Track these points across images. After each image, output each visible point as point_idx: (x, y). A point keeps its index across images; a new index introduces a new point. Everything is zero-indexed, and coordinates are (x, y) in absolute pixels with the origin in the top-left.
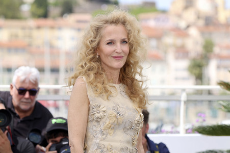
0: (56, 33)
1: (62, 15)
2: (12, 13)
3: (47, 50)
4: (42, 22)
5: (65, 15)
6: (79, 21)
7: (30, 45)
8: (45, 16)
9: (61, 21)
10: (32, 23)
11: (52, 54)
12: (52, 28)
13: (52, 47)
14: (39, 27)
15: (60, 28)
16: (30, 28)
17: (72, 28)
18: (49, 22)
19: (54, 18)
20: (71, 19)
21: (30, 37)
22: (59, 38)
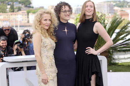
0: (17, 16)
1: (18, 11)
2: (4, 11)
3: (14, 21)
4: (12, 13)
5: (19, 11)
6: (23, 13)
7: (9, 20)
8: (13, 12)
9: (17, 13)
10: (10, 13)
11: (15, 22)
12: (15, 15)
13: (15, 20)
14: (12, 15)
15: (17, 15)
16: (9, 15)
17: (21, 14)
18: (14, 13)
19: (16, 12)
20: (20, 12)
21: (9, 17)
22: (17, 18)
